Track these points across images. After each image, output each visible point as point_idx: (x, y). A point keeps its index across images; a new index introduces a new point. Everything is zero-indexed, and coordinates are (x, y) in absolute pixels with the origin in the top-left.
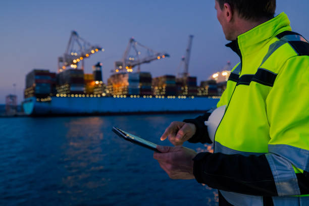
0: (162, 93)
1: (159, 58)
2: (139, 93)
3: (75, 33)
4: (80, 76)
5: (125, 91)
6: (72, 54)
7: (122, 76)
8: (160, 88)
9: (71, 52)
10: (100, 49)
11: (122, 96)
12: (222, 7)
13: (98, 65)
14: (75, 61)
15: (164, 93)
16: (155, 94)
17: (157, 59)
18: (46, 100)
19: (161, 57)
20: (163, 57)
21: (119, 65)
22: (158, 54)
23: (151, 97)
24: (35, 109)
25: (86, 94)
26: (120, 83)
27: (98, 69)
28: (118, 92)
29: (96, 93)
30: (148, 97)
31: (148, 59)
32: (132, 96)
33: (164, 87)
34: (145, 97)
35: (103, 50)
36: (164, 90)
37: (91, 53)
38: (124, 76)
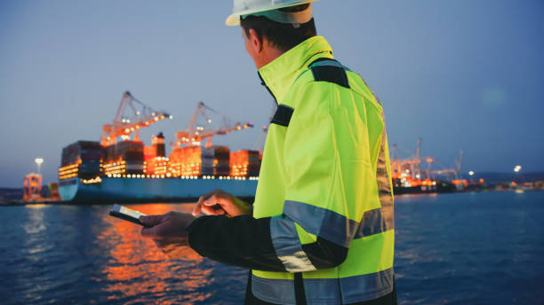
0: (242, 173)
1: (239, 128)
2: (215, 173)
3: (128, 94)
4: (139, 150)
5: (195, 170)
6: (124, 121)
7: (191, 150)
8: (240, 167)
9: (123, 118)
10: (166, 116)
11: (192, 177)
12: (248, 35)
13: (161, 136)
14: (127, 131)
15: (245, 173)
16: (233, 174)
17: (236, 129)
18: (91, 181)
19: (242, 128)
20: (246, 127)
21: (182, 137)
22: (238, 124)
23: (228, 178)
24: (79, 193)
25: (146, 174)
26: (189, 159)
27: (161, 141)
28: (186, 171)
29: (156, 172)
30: (225, 178)
31: (223, 130)
32: (204, 177)
33: (245, 166)
34: (221, 178)
35: (171, 117)
36: (245, 169)
37: (154, 121)
38: (194, 151)
